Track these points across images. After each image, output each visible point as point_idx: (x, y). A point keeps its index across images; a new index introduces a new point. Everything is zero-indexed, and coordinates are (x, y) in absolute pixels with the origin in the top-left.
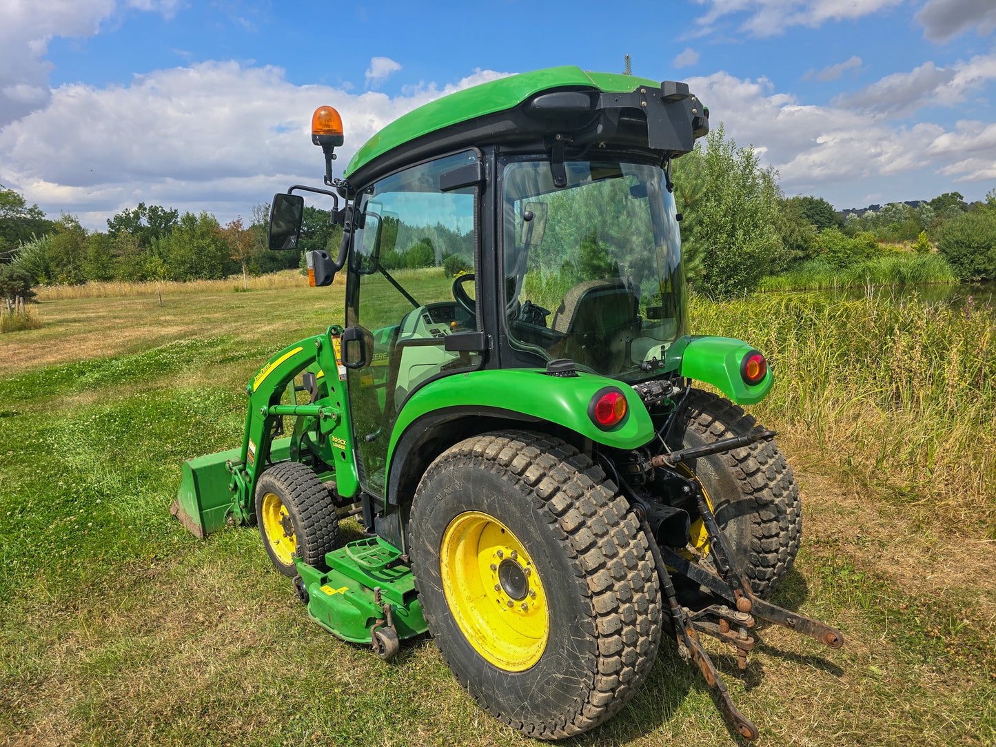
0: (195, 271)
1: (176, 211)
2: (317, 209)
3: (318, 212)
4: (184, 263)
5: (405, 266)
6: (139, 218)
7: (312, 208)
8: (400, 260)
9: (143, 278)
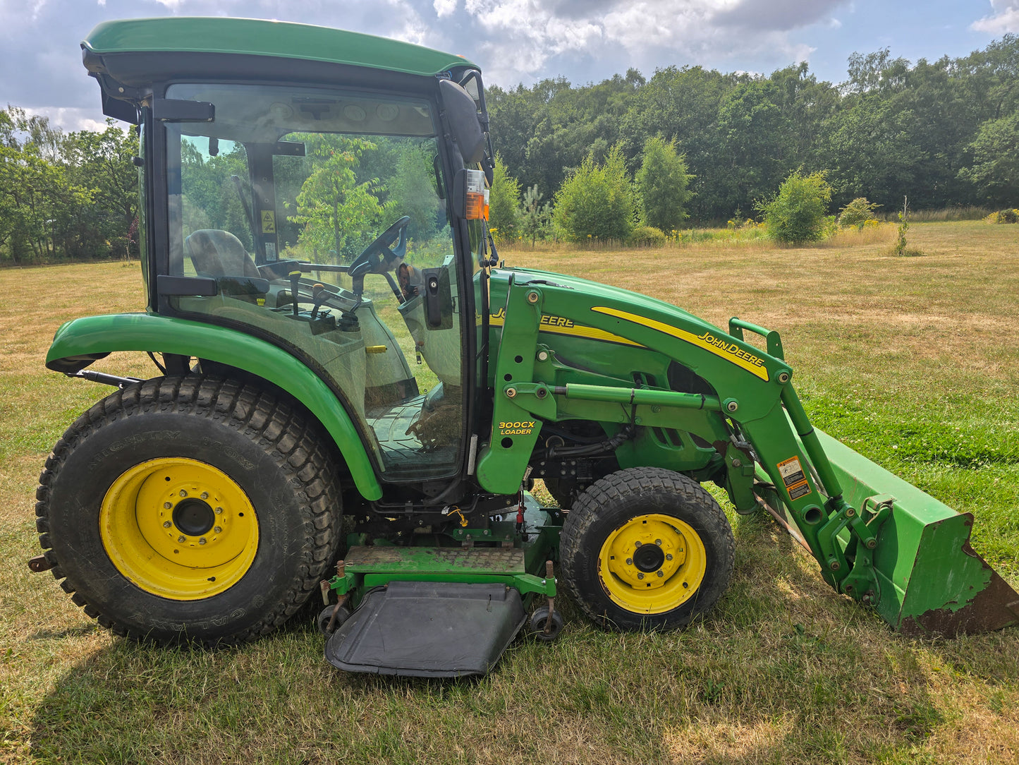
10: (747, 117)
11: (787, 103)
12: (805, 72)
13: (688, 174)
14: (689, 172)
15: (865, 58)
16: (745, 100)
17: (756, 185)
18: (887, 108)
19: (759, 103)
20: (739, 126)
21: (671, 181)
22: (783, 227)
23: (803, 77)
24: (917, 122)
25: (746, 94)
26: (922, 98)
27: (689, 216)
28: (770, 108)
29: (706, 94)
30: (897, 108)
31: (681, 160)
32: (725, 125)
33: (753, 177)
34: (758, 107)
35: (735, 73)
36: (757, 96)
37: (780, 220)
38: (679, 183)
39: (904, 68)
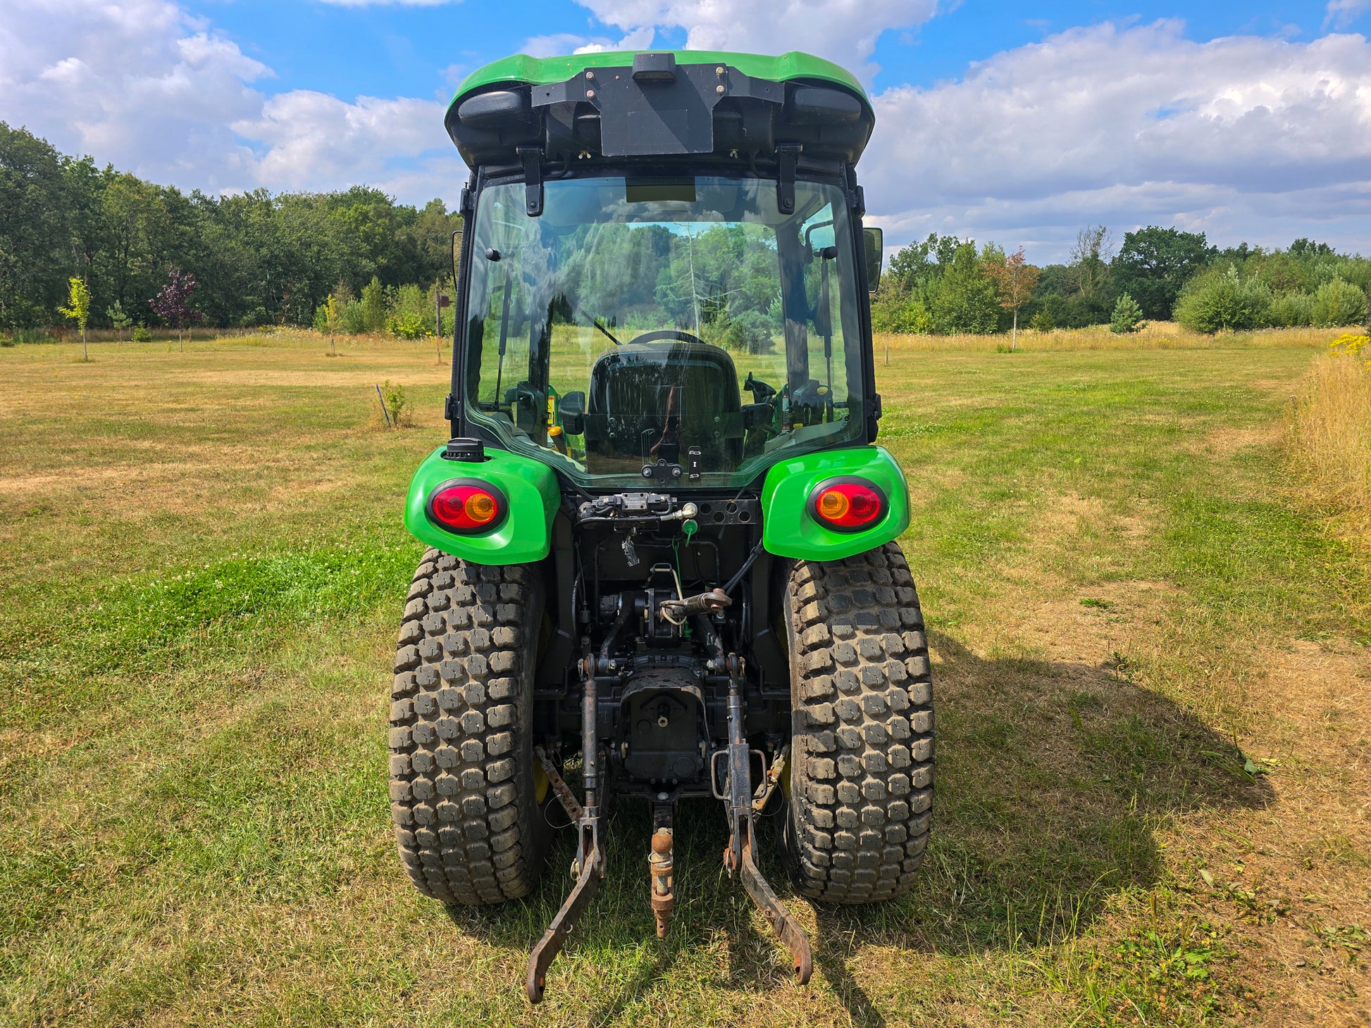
0: (962, 323)
1: (972, 242)
2: (1180, 232)
3: (1181, 236)
4: (950, 311)
5: (1307, 323)
6: (926, 254)
7: (1171, 231)
8: (1298, 313)
9: (897, 330)
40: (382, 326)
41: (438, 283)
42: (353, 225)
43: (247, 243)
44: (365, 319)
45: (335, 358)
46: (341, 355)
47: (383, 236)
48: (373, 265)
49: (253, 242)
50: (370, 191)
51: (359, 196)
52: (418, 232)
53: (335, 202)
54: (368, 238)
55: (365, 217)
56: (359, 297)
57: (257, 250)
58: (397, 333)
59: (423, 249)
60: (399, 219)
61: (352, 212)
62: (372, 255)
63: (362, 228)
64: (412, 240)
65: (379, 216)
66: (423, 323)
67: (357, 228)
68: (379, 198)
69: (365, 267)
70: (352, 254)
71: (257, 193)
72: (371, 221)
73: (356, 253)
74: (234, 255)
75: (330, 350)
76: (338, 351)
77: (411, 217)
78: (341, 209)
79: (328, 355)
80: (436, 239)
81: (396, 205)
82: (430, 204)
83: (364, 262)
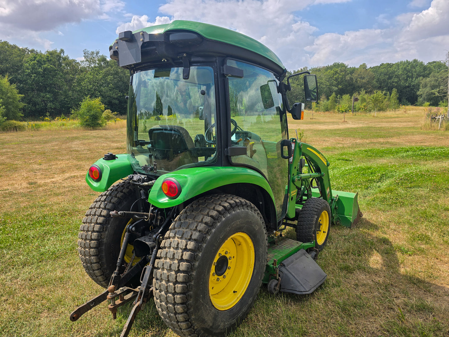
10: (40, 69)
11: (58, 66)
12: (63, 53)
13: (19, 94)
14: (20, 93)
15: (90, 52)
16: (38, 61)
17: (51, 101)
18: (102, 74)
19: (45, 64)
20: (37, 73)
21: (9, 98)
22: (87, 121)
23: (63, 56)
24: (115, 81)
25: (37, 59)
26: (115, 72)
27: (23, 115)
28: (51, 67)
29: (14, 56)
30: (106, 75)
31: (13, 87)
32: (29, 72)
33: (49, 98)
34: (45, 66)
35: (27, 48)
36: (43, 61)
37: (85, 118)
38: (14, 99)
39: (106, 59)
40: (334, 108)
41: (357, 93)
42: (332, 76)
43: (298, 85)
44: (329, 107)
45: (313, 120)
46: (315, 119)
47: (342, 78)
48: (337, 88)
49: (300, 84)
50: (340, 63)
51: (336, 65)
52: (355, 76)
53: (328, 68)
54: (336, 79)
55: (336, 72)
56: (328, 99)
57: (301, 86)
58: (339, 111)
59: (356, 82)
60: (348, 72)
61: (332, 72)
62: (337, 85)
63: (335, 76)
64: (351, 79)
65: (341, 71)
66: (349, 107)
67: (333, 76)
68: (343, 65)
69: (334, 89)
70: (330, 85)
71: (304, 68)
72: (338, 73)
73: (331, 85)
74: (294, 88)
75: (312, 117)
76: (314, 117)
77: (353, 71)
78: (329, 71)
79: (311, 119)
80: (361, 78)
81: (349, 67)
82: (361, 65)
83: (334, 88)
